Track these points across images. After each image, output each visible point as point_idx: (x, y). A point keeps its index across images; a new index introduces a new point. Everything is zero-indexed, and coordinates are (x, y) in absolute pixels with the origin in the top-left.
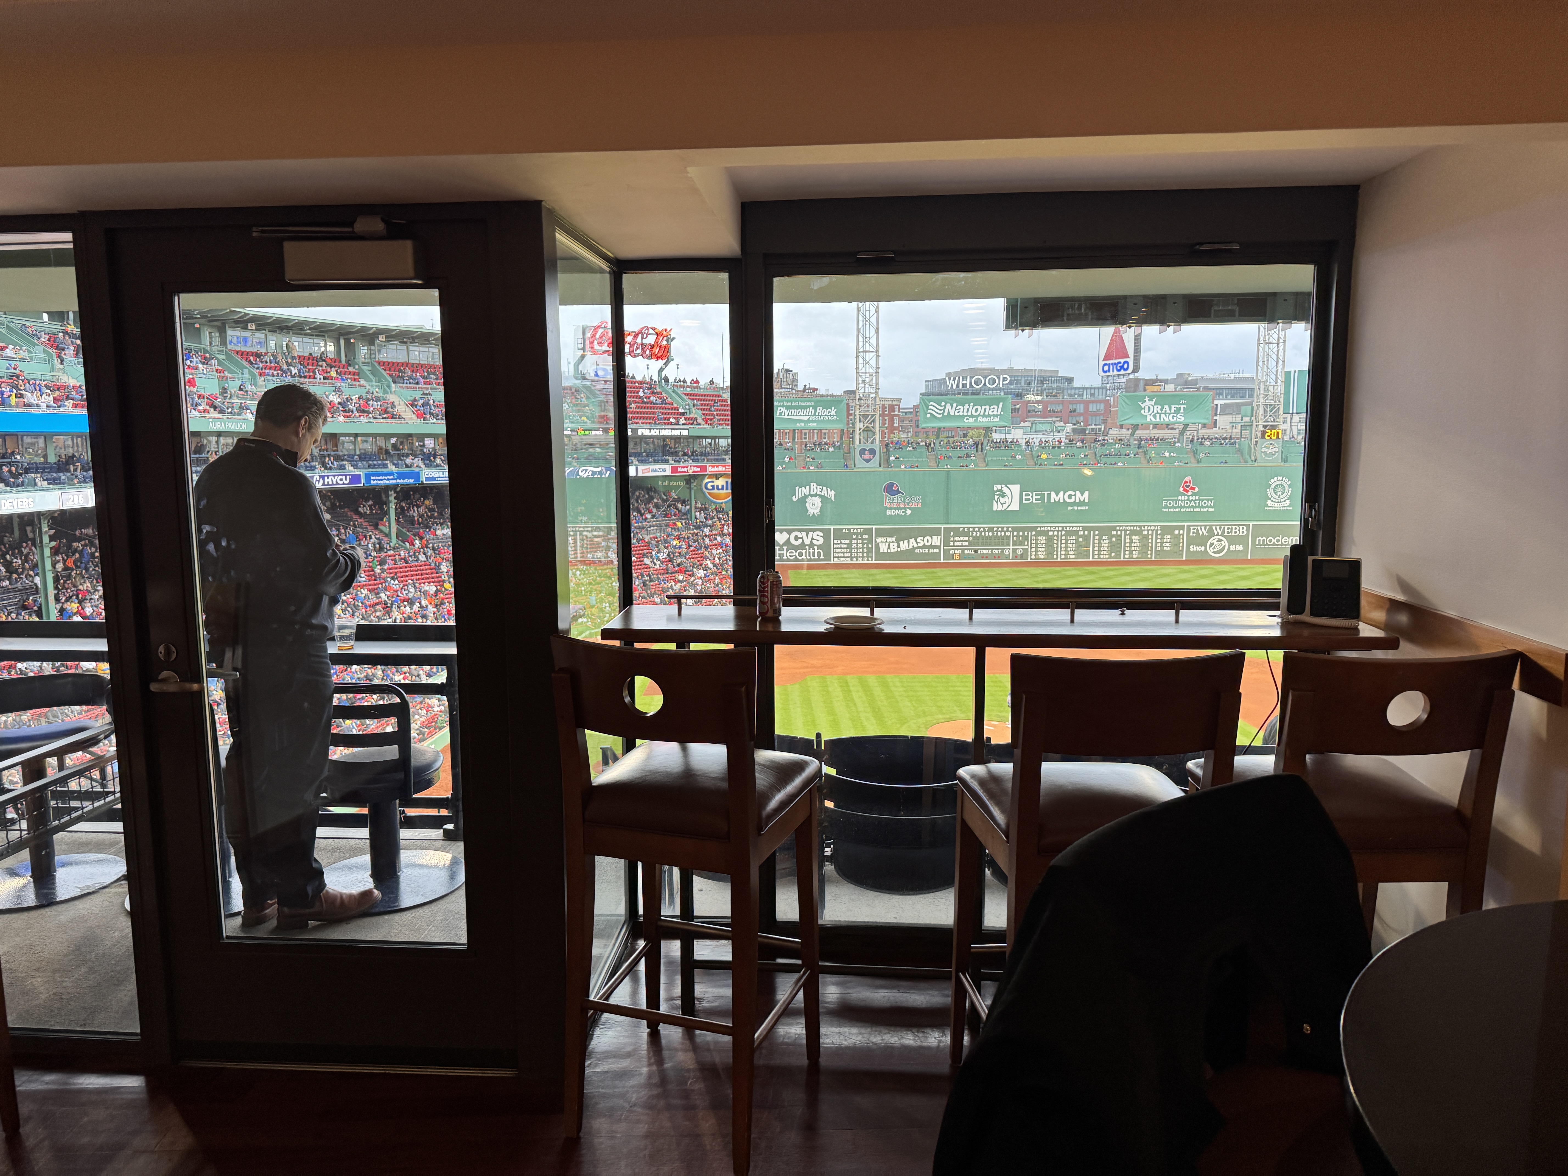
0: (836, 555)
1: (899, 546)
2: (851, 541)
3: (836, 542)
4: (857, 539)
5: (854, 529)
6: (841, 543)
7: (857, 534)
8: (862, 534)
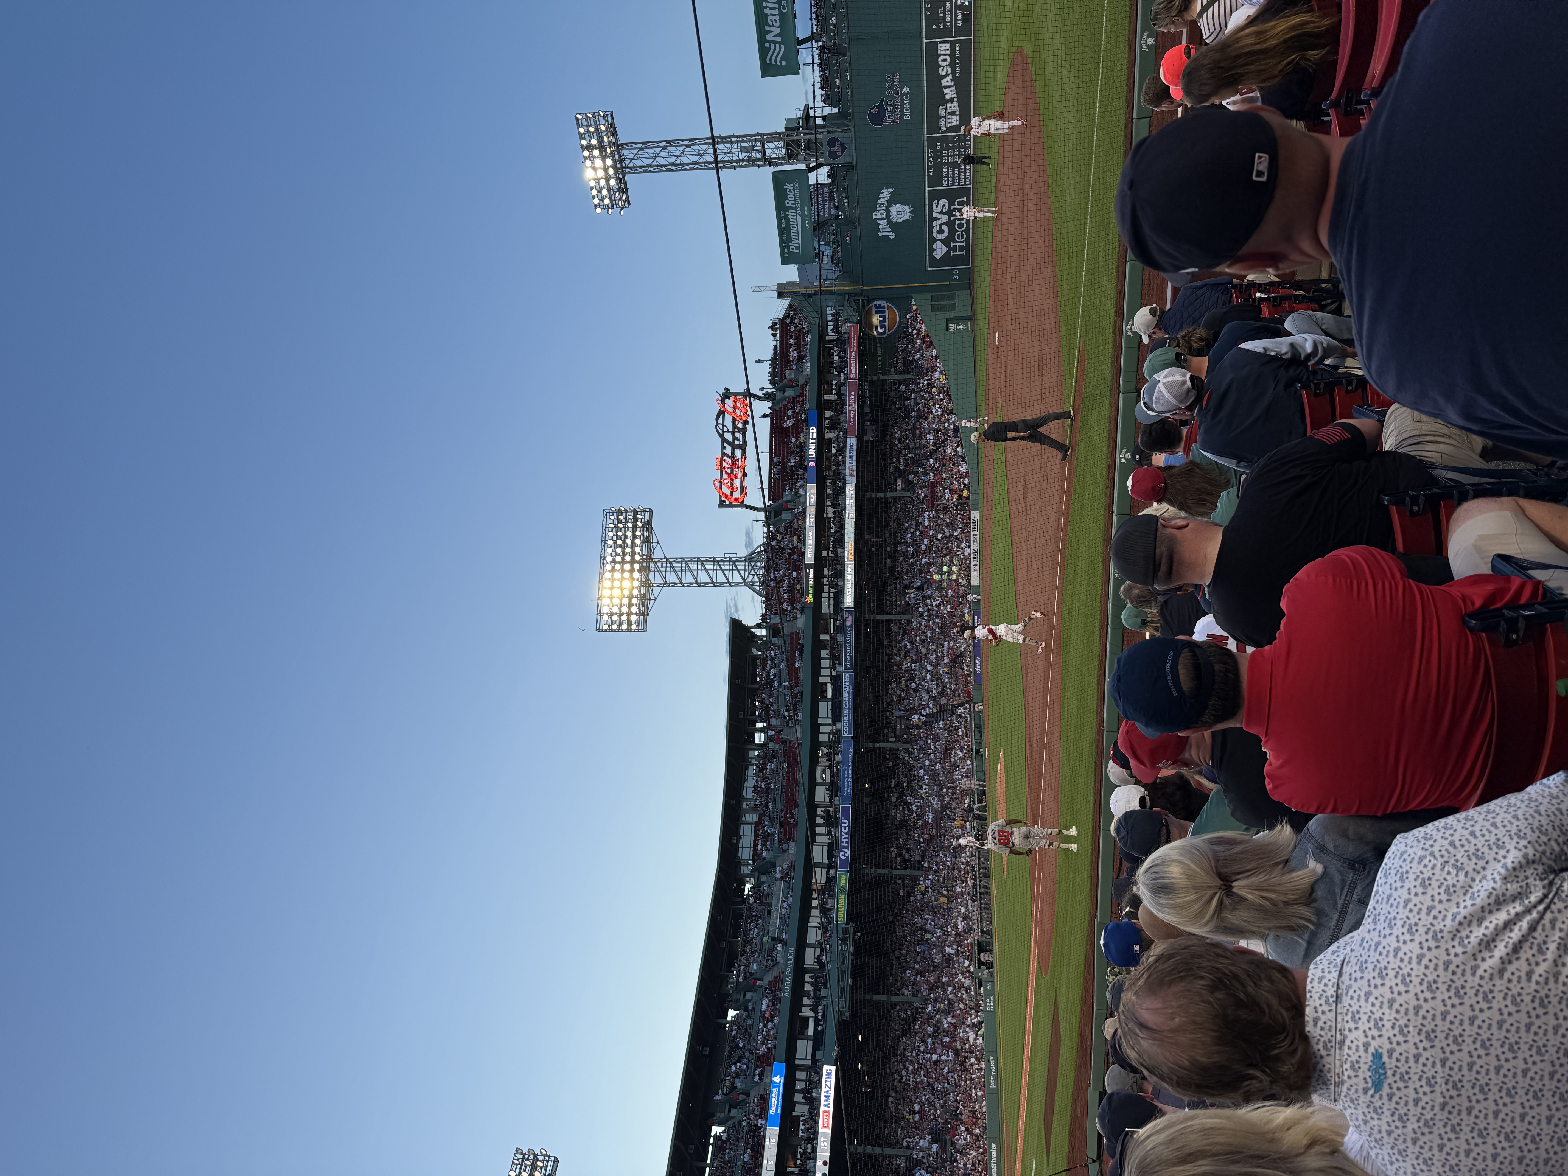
0: (962, 181)
1: (951, 100)
2: (945, 164)
3: (945, 183)
4: (942, 157)
5: (929, 161)
6: (947, 177)
7: (935, 158)
8: (935, 151)
